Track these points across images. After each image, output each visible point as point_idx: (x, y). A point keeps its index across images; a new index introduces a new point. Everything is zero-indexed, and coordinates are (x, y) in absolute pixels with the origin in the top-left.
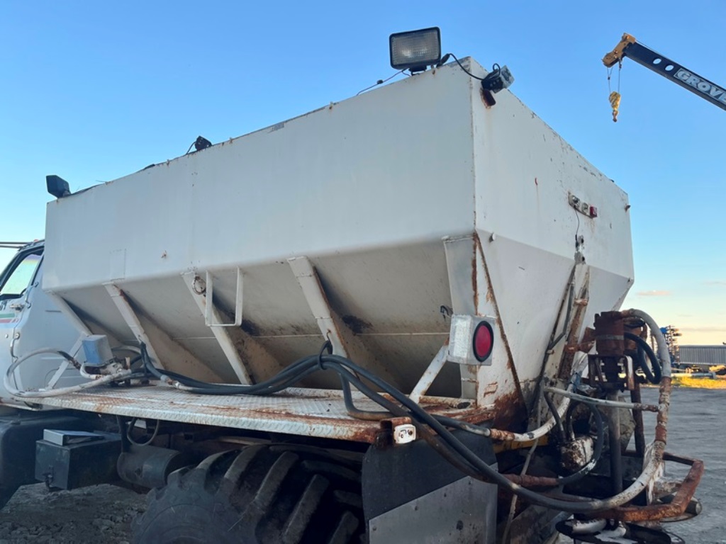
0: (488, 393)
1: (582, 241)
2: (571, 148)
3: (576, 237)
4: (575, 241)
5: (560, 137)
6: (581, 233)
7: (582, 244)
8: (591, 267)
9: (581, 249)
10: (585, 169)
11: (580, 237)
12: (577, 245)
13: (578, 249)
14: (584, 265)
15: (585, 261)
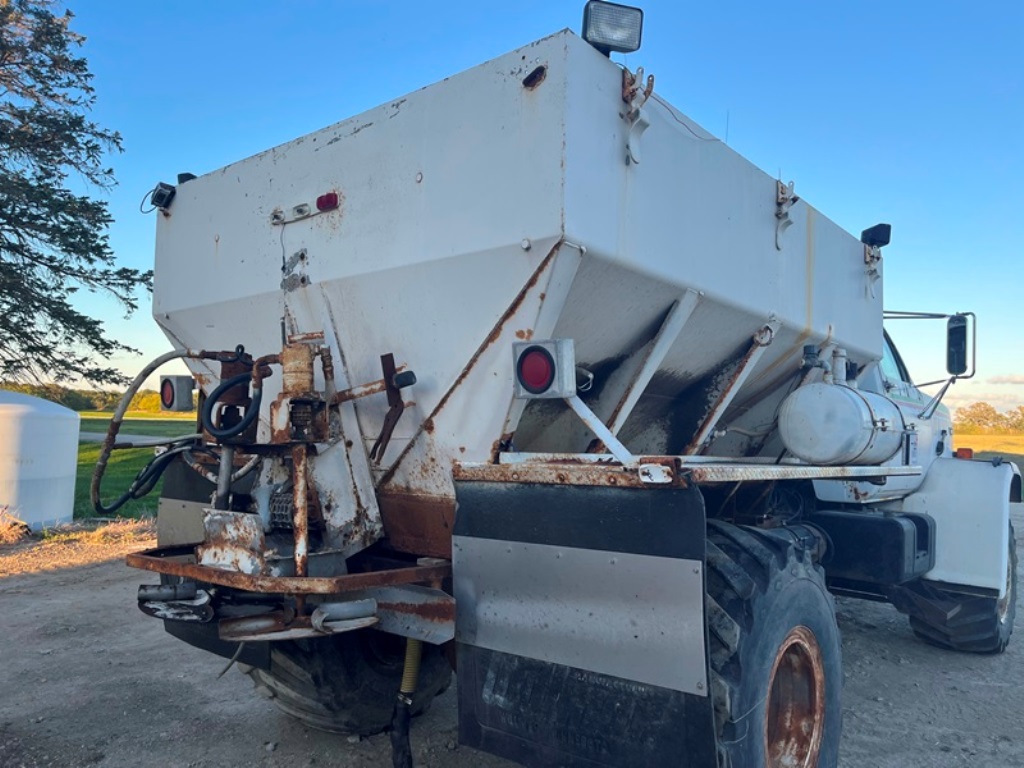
1: (302, 257)
2: (299, 141)
3: (284, 258)
4: (282, 265)
5: (273, 149)
6: (297, 249)
7: (300, 262)
8: (326, 283)
9: (298, 270)
10: (331, 143)
11: (296, 254)
12: (284, 268)
13: (289, 272)
14: (309, 286)
15: (311, 280)
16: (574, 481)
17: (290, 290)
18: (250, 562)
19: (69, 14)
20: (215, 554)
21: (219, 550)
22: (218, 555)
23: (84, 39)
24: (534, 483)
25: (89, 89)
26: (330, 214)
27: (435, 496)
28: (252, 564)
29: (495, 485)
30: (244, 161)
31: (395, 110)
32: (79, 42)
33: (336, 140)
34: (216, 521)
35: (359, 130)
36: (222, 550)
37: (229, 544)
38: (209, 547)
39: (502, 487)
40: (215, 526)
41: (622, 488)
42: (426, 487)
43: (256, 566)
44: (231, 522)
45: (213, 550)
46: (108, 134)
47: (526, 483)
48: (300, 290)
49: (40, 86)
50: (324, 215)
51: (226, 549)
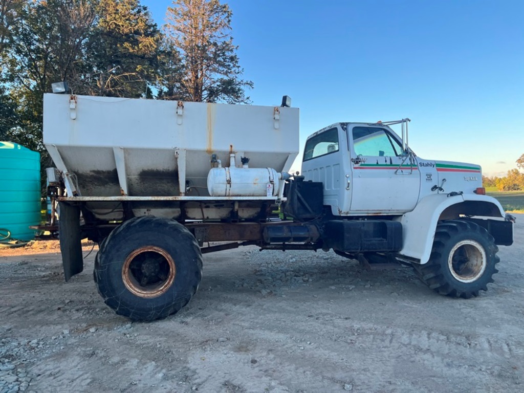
19: (231, 38)
23: (238, 46)
25: (238, 67)
32: (236, 48)
46: (248, 82)
49: (225, 70)
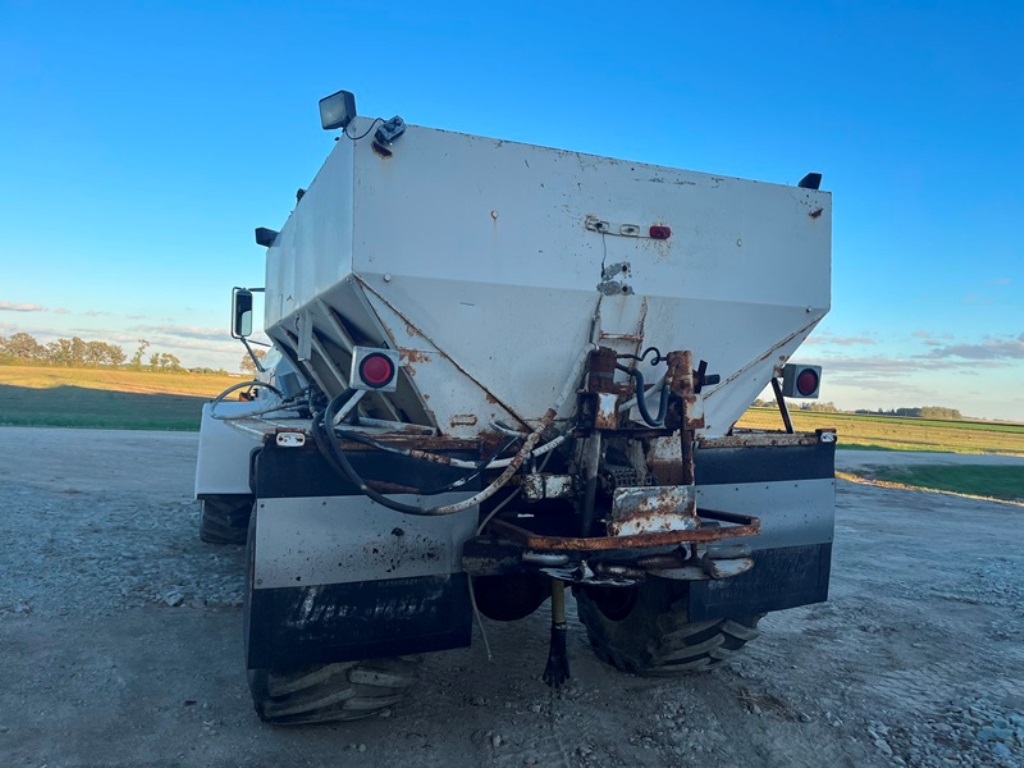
0: (458, 424)
1: (625, 269)
2: (613, 162)
3: (603, 265)
4: (601, 270)
5: (577, 153)
6: (620, 260)
7: (621, 272)
8: (650, 297)
9: (619, 278)
10: (654, 181)
11: (618, 265)
12: (603, 274)
13: (608, 279)
14: (630, 296)
15: (634, 291)
16: (780, 443)
17: (607, 295)
18: (683, 522)
20: (638, 525)
21: (643, 521)
22: (642, 525)
24: (754, 447)
26: (658, 242)
27: (667, 460)
28: (686, 523)
29: (727, 449)
30: (534, 147)
31: (714, 183)
33: (659, 181)
34: (634, 497)
35: (682, 183)
36: (648, 519)
37: (656, 513)
38: (628, 519)
39: (732, 450)
40: (631, 501)
41: (805, 445)
42: (662, 454)
43: (690, 525)
44: (655, 495)
45: (634, 521)
47: (750, 447)
48: (619, 297)
50: (653, 241)
51: (652, 517)
